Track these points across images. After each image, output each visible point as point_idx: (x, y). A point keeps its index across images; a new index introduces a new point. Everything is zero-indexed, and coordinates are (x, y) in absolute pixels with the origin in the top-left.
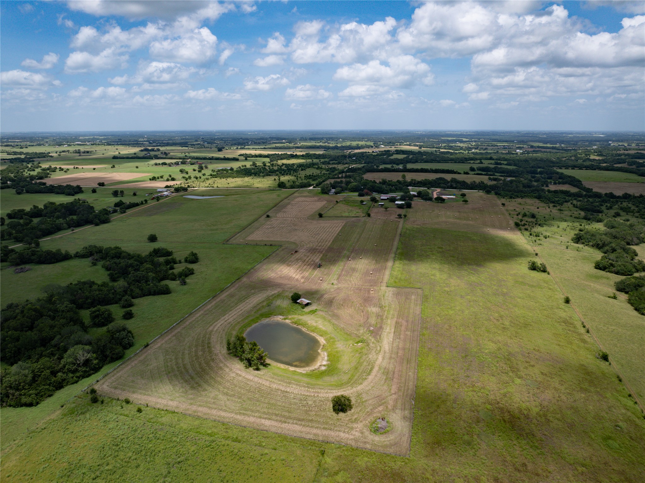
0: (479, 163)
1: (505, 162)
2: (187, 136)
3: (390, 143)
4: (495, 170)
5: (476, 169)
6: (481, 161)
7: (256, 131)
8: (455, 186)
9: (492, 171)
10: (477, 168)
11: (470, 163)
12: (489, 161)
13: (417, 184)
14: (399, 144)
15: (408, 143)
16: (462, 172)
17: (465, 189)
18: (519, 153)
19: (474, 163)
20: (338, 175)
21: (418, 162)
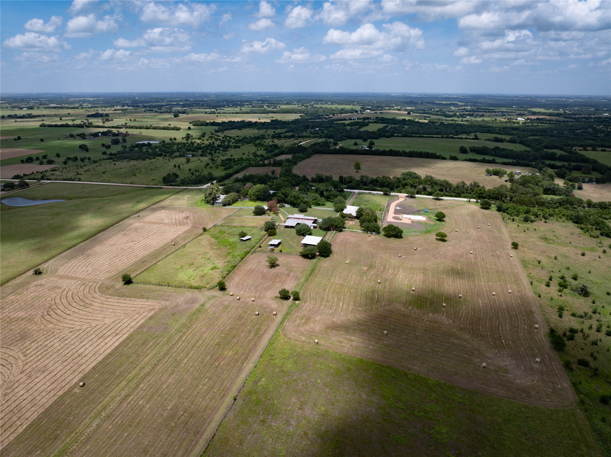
0: (473, 139)
1: (508, 138)
2: (177, 98)
3: (379, 107)
4: (495, 152)
5: (468, 150)
6: (476, 136)
7: (252, 93)
8: (430, 190)
9: (492, 155)
10: (470, 148)
11: (461, 138)
12: (487, 134)
13: (370, 183)
14: (388, 108)
15: (399, 108)
16: (448, 157)
17: (447, 196)
18: (521, 122)
19: (466, 138)
20: (264, 162)
21: (394, 136)
